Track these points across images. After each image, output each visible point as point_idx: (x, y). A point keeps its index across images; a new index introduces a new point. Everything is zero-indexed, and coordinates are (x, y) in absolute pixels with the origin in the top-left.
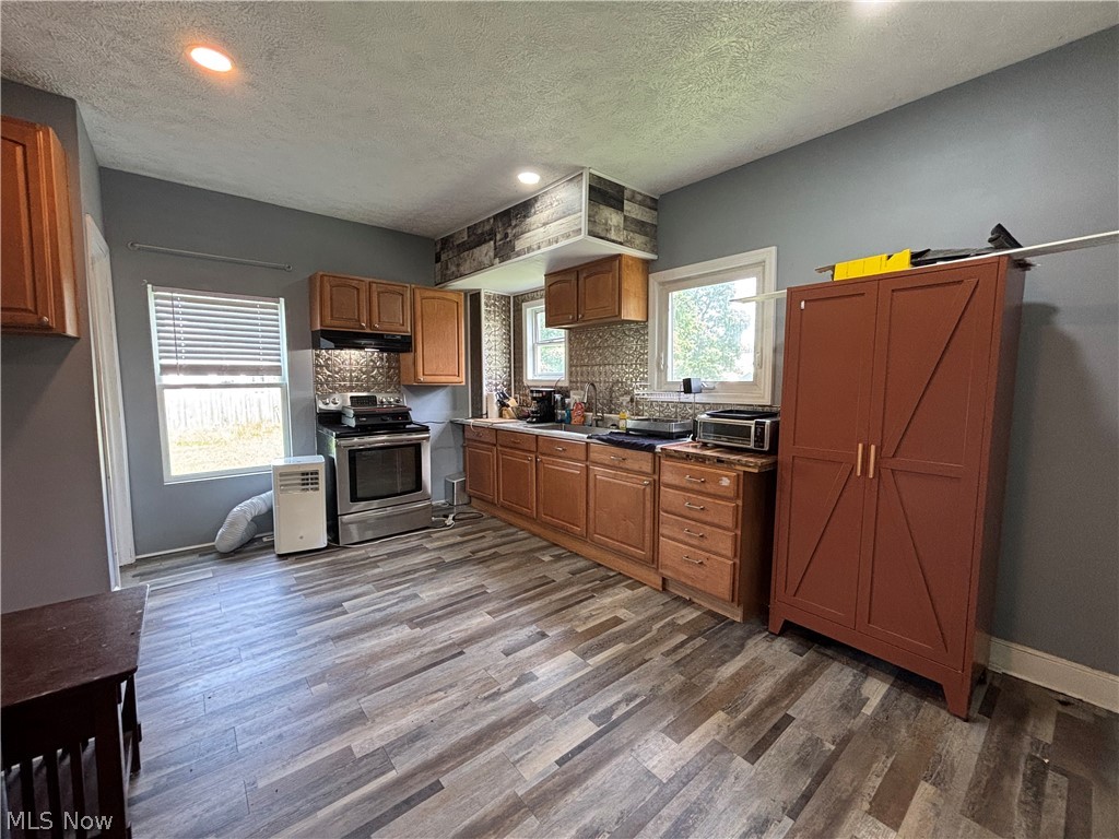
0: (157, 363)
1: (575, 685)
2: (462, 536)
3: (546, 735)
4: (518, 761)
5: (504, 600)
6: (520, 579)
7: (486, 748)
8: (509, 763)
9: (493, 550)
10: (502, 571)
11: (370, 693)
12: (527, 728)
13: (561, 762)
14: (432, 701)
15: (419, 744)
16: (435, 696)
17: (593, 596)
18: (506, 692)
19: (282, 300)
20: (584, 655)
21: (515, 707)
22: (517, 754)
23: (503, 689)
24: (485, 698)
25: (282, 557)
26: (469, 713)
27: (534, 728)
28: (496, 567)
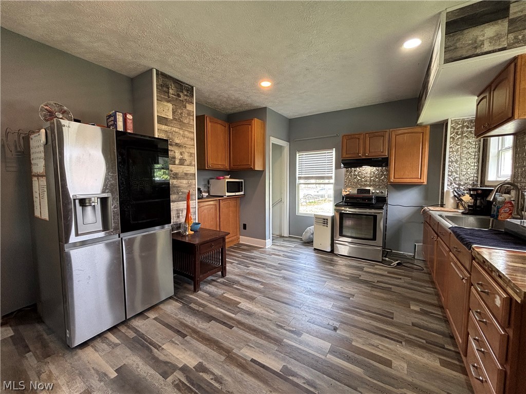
0: (297, 176)
1: (304, 353)
2: (389, 273)
3: (266, 351)
4: (249, 346)
5: (350, 306)
6: (376, 305)
7: (252, 334)
8: (247, 343)
9: (391, 286)
10: (375, 297)
11: (264, 296)
12: (267, 343)
13: (253, 360)
14: (267, 311)
15: (247, 316)
16: (271, 311)
17: (401, 342)
18: (285, 329)
19: (334, 149)
20: (332, 351)
21: (277, 335)
22: (252, 344)
23: (285, 328)
24: (277, 324)
25: (315, 249)
26: (267, 322)
27: (268, 345)
28: (376, 293)
